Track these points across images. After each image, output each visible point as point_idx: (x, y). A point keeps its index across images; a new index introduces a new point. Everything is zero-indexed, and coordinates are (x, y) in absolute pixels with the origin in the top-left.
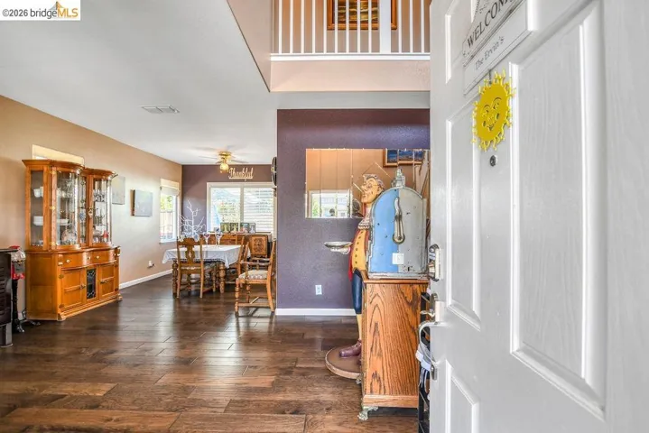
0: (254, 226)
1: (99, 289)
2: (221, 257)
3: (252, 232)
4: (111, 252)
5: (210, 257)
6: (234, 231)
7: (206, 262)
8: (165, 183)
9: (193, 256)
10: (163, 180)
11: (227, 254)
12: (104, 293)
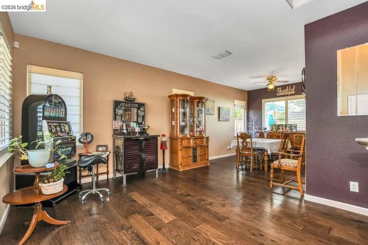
0: (296, 127)
1: (199, 158)
2: (265, 147)
3: (294, 130)
4: (205, 139)
5: (258, 146)
6: (281, 130)
7: (254, 150)
8: (237, 102)
9: (247, 145)
10: (236, 101)
11: (270, 145)
12: (201, 160)
